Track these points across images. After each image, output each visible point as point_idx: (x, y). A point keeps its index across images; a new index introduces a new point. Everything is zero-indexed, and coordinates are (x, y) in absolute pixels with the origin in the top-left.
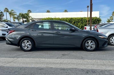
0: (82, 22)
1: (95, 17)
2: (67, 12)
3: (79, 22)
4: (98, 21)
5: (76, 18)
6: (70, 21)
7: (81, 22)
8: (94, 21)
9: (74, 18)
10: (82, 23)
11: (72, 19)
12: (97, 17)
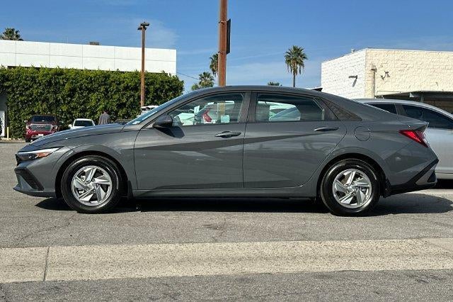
0: (106, 90)
1: (159, 71)
2: (18, 38)
3: (91, 91)
4: (171, 89)
5: (77, 72)
6: (50, 83)
7: (102, 89)
8: (156, 90)
9: (68, 70)
10: (106, 97)
11: (59, 73)
12: (166, 75)
